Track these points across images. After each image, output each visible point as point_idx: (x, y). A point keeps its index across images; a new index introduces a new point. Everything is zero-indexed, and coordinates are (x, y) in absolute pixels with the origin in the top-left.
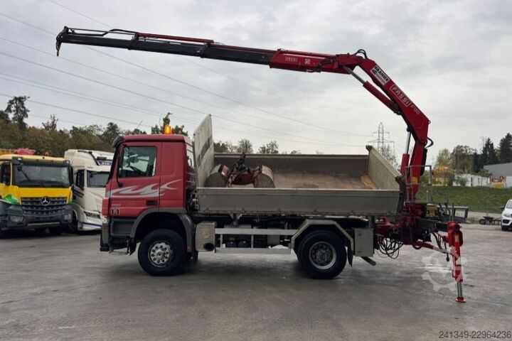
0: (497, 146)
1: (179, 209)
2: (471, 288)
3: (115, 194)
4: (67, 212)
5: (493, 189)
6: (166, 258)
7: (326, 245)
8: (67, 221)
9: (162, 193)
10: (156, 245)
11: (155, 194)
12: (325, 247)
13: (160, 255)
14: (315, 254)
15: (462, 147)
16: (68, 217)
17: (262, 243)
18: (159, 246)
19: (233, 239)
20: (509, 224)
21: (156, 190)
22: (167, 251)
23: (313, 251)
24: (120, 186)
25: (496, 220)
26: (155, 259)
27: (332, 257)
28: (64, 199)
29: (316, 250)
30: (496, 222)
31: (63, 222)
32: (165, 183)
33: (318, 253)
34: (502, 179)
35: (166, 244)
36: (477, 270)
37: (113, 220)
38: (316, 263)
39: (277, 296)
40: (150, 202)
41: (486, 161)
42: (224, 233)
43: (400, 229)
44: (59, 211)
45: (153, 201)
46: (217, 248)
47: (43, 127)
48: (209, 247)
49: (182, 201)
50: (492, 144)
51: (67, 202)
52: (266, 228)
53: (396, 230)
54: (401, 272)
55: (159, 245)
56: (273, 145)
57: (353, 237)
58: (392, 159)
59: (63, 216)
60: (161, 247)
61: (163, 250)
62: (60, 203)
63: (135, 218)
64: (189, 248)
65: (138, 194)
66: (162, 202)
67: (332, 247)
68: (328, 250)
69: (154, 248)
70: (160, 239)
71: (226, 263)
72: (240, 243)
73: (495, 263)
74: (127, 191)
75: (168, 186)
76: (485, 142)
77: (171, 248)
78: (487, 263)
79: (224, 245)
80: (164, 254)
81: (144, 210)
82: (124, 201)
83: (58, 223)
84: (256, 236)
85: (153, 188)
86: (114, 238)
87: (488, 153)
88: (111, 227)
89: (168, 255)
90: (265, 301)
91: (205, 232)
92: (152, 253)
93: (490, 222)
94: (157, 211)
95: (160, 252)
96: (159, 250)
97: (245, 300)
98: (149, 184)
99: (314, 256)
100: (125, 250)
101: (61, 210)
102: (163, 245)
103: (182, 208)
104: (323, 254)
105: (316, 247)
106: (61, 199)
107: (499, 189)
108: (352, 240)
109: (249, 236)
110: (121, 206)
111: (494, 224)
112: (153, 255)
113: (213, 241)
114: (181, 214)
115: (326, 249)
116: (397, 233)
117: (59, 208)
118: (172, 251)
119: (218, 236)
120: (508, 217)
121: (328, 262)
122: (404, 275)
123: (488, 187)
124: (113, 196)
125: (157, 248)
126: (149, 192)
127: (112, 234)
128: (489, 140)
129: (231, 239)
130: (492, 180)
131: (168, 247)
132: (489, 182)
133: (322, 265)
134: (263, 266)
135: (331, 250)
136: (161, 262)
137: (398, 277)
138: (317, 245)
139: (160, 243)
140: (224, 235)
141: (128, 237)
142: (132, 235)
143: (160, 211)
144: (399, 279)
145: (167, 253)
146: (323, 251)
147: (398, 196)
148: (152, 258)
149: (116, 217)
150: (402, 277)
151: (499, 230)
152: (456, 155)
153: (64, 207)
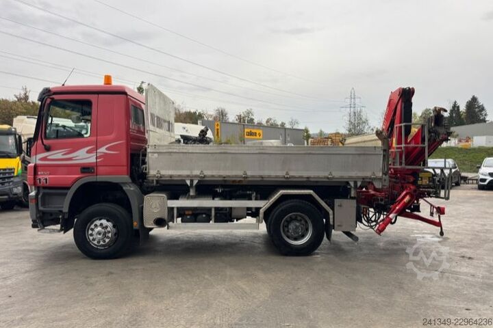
0: (463, 108)
1: (123, 178)
2: (470, 261)
3: (42, 159)
4: (16, 184)
5: (461, 149)
6: (108, 237)
7: (300, 216)
8: (16, 194)
9: (100, 157)
10: (95, 223)
11: (92, 159)
12: (299, 218)
13: (100, 234)
14: (287, 226)
15: (430, 109)
16: (18, 190)
17: (225, 216)
18: (98, 225)
19: (190, 212)
20: (486, 183)
21: (92, 155)
22: (109, 229)
23: (286, 224)
24: (48, 149)
25: (470, 179)
26: (94, 240)
27: (307, 230)
28: (11, 171)
29: (288, 222)
30: (470, 181)
31: (11, 196)
32: (103, 146)
33: (292, 226)
34: (468, 139)
35: (108, 221)
36: (470, 237)
37: (42, 191)
38: (288, 237)
39: (239, 283)
40: (86, 169)
41: (452, 123)
42: (179, 206)
43: (386, 198)
44: (6, 184)
45: (88, 168)
46: (170, 224)
47: (16, 100)
48: (160, 222)
49: (125, 168)
50: (458, 107)
51: (15, 174)
52: (230, 199)
53: (382, 200)
54: (385, 242)
55: (98, 222)
56: (249, 113)
57: (333, 209)
58: (364, 122)
59: (11, 190)
60: (101, 225)
61: (103, 228)
62: (7, 175)
63: (68, 188)
64: (135, 224)
65: (70, 159)
66: (100, 169)
67: (307, 219)
68: (303, 222)
69: (92, 226)
70: (101, 216)
71: (186, 239)
72: (199, 217)
73: (486, 228)
74: (57, 155)
75: (106, 149)
76: (452, 105)
77: (114, 226)
78: (478, 228)
79: (179, 219)
80: (105, 233)
81: (79, 179)
82: (53, 168)
83: (6, 197)
84: (217, 209)
85: (88, 152)
86: (44, 213)
87: (454, 115)
88: (40, 200)
89: (110, 235)
90: (223, 291)
91: (155, 204)
92: (90, 232)
93: (465, 181)
94: (95, 180)
95: (101, 230)
96: (99, 229)
97: (198, 291)
98: (84, 147)
99: (286, 229)
100: (58, 227)
101: (9, 182)
102: (104, 222)
103: (127, 176)
104: (297, 227)
105: (289, 220)
106: (7, 171)
107: (467, 149)
108: (331, 212)
109: (209, 209)
110: (50, 174)
111: (468, 184)
112: (92, 235)
113: (165, 216)
114: (125, 183)
115: (301, 220)
116: (383, 203)
117: (6, 180)
118: (114, 230)
119: (171, 210)
120: (485, 175)
121: (303, 236)
122: (390, 247)
123: (457, 148)
124: (39, 162)
125: (96, 226)
126: (83, 156)
127: (41, 208)
128: (455, 102)
129: (187, 213)
130: (460, 141)
131: (110, 224)
132: (457, 142)
133: (296, 239)
134: (229, 240)
135: (306, 222)
136: (102, 243)
137: (384, 249)
138: (290, 217)
139: (100, 220)
140: (178, 208)
141: (61, 211)
142: (66, 209)
143: (98, 180)
144: (383, 252)
145: (109, 232)
146: (298, 224)
147: (382, 152)
148: (91, 238)
149: (45, 188)
150: (388, 250)
151: (475, 189)
152: (424, 118)
153: (12, 179)
